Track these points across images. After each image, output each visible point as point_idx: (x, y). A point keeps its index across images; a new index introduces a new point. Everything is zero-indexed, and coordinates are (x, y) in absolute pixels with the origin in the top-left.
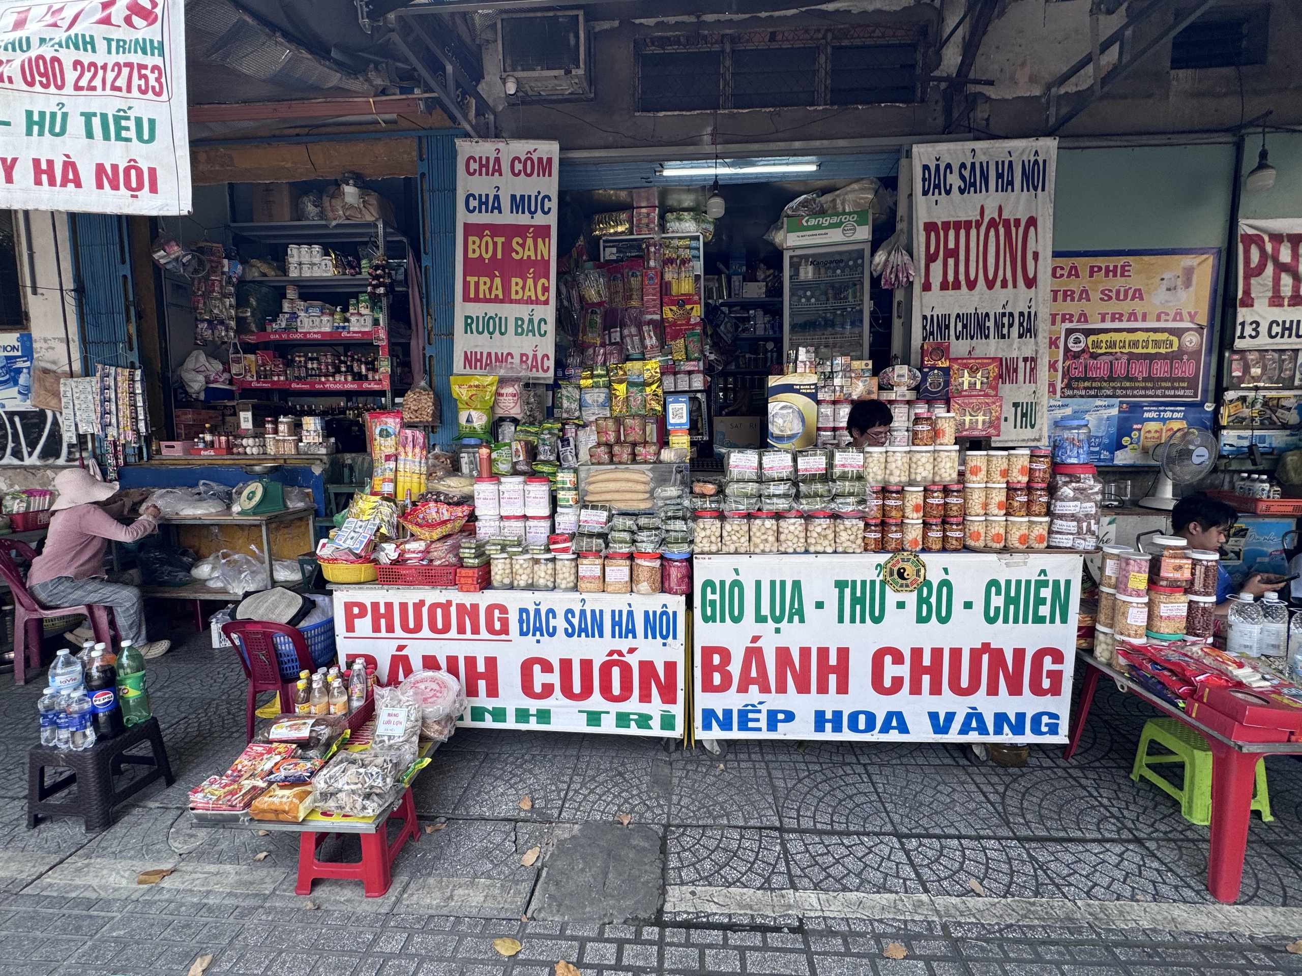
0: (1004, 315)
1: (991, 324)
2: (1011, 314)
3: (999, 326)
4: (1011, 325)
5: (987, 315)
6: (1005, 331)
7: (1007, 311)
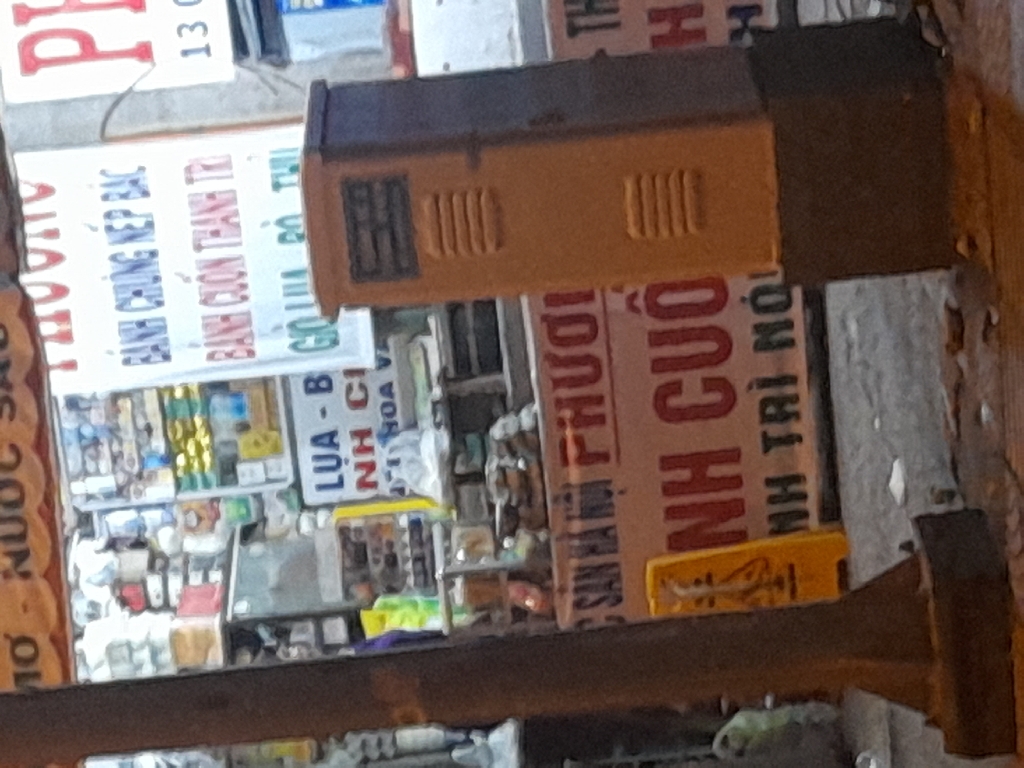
0: (109, 229)
1: (129, 250)
2: (108, 215)
3: (132, 235)
4: (127, 214)
5: (114, 258)
6: (139, 223)
7: (102, 223)
